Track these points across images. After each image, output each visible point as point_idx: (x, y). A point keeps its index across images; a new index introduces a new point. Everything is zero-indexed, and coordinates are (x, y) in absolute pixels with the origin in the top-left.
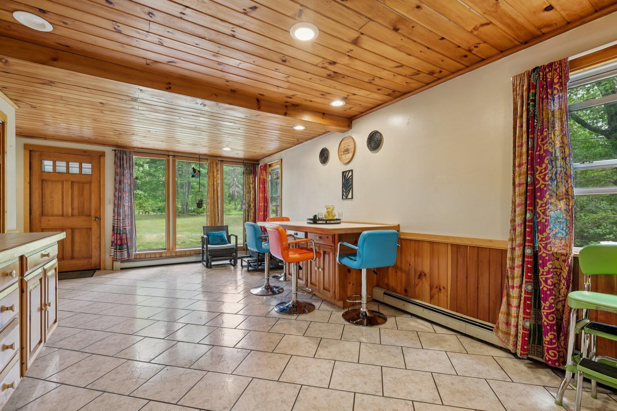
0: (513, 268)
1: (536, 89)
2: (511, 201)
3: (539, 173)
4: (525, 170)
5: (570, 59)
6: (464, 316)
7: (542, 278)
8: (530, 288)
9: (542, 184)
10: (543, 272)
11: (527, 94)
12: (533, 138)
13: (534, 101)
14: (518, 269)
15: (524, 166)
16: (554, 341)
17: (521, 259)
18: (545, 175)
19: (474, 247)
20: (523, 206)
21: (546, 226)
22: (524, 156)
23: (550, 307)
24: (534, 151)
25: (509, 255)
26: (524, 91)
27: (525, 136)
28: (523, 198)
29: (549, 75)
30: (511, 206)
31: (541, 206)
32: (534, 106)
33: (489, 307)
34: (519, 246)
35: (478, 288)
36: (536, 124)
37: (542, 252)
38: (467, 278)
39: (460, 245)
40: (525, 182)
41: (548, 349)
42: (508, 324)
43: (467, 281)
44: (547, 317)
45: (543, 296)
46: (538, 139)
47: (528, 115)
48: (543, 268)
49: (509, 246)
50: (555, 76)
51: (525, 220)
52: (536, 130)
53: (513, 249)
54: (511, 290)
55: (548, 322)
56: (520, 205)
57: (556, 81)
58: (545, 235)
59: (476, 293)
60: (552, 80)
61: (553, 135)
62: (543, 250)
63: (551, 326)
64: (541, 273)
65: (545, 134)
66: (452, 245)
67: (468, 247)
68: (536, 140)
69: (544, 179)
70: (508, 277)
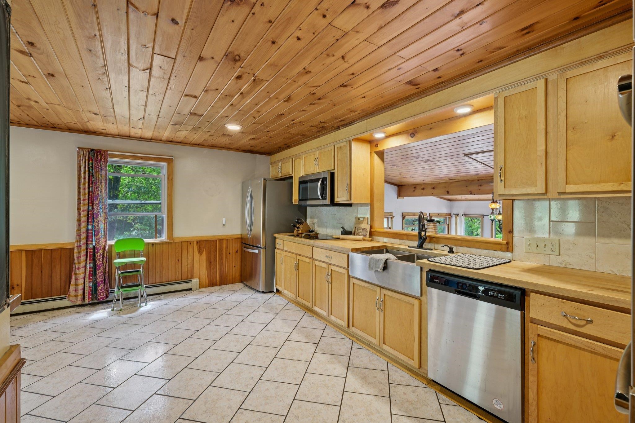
0: (79, 257)
1: (93, 161)
2: (76, 219)
3: (95, 205)
4: (87, 203)
5: (109, 152)
6: (40, 299)
7: (97, 259)
8: (92, 265)
9: (97, 211)
10: (98, 255)
11: (88, 162)
12: (92, 187)
13: (92, 167)
14: (84, 257)
15: (87, 201)
16: (103, 288)
17: (85, 251)
18: (98, 206)
19: (48, 249)
20: (86, 222)
21: (99, 232)
22: (86, 195)
23: (101, 272)
24: (92, 193)
25: (76, 250)
26: (86, 160)
27: (87, 185)
28: (86, 218)
29: (99, 157)
30: (76, 222)
31: (96, 222)
32: (92, 170)
33: (61, 285)
34: (84, 244)
35: (51, 276)
36: (93, 179)
37: (97, 245)
38: (42, 272)
39: (35, 250)
40: (87, 209)
41: (100, 293)
42: (76, 290)
43: (42, 274)
44: (100, 277)
45: (97, 268)
46: (94, 188)
47: (89, 173)
48: (98, 254)
49: (76, 245)
50: (102, 158)
51: (87, 230)
52: (93, 183)
53: (79, 247)
54: (77, 270)
55: (100, 280)
56: (84, 222)
57: (103, 160)
58: (98, 236)
59: (50, 280)
60: (101, 159)
61: (101, 186)
62: (97, 244)
63: (102, 281)
64: (97, 256)
65: (98, 185)
66: (27, 251)
67: (43, 250)
68: (93, 188)
69: (97, 209)
70: (75, 263)
